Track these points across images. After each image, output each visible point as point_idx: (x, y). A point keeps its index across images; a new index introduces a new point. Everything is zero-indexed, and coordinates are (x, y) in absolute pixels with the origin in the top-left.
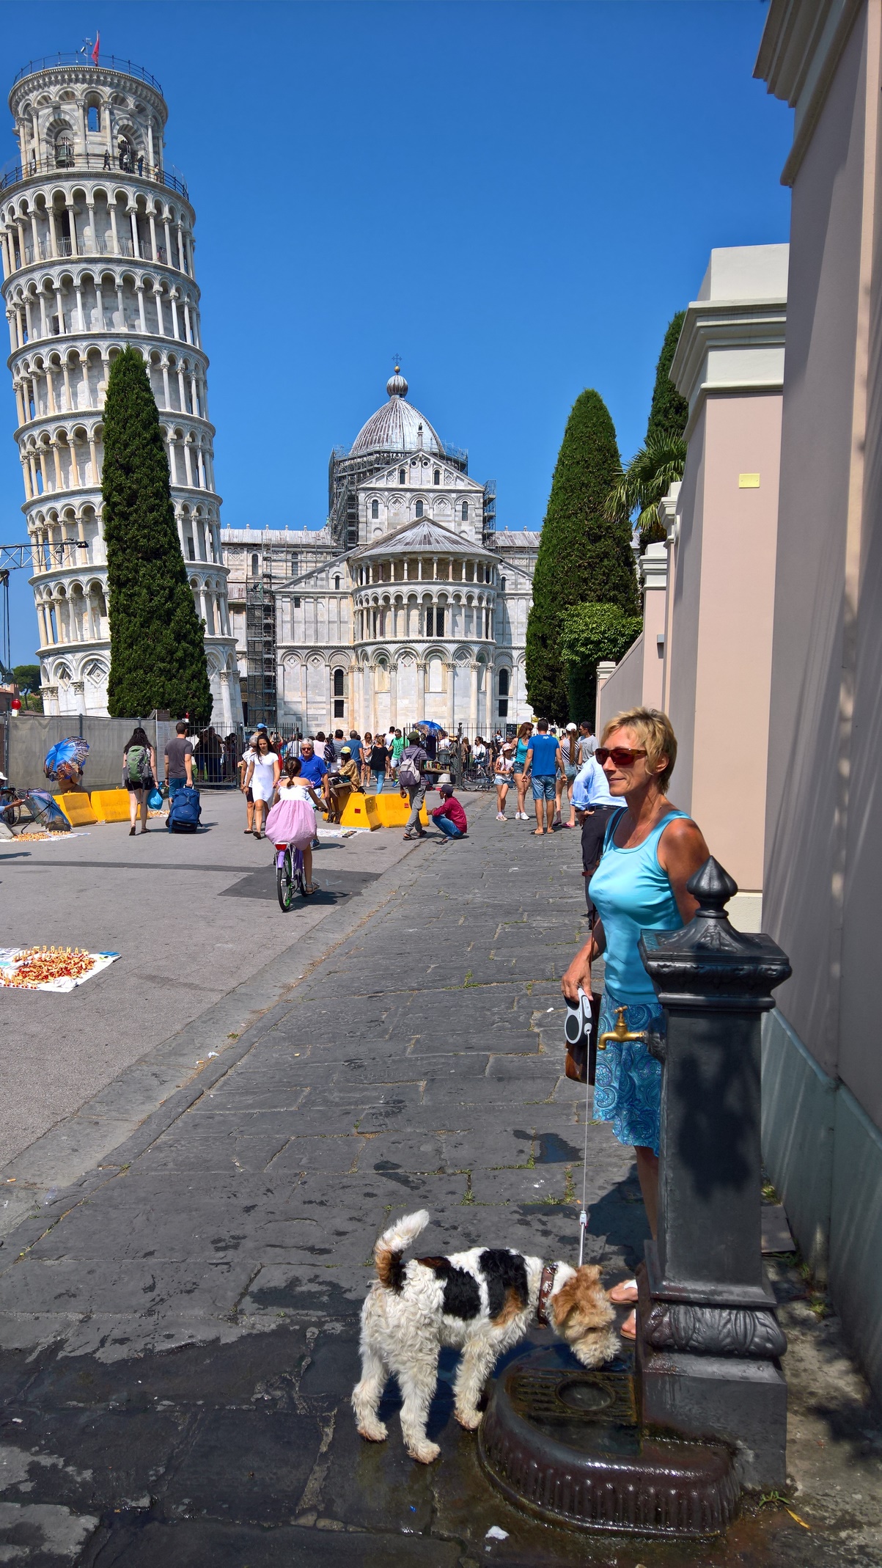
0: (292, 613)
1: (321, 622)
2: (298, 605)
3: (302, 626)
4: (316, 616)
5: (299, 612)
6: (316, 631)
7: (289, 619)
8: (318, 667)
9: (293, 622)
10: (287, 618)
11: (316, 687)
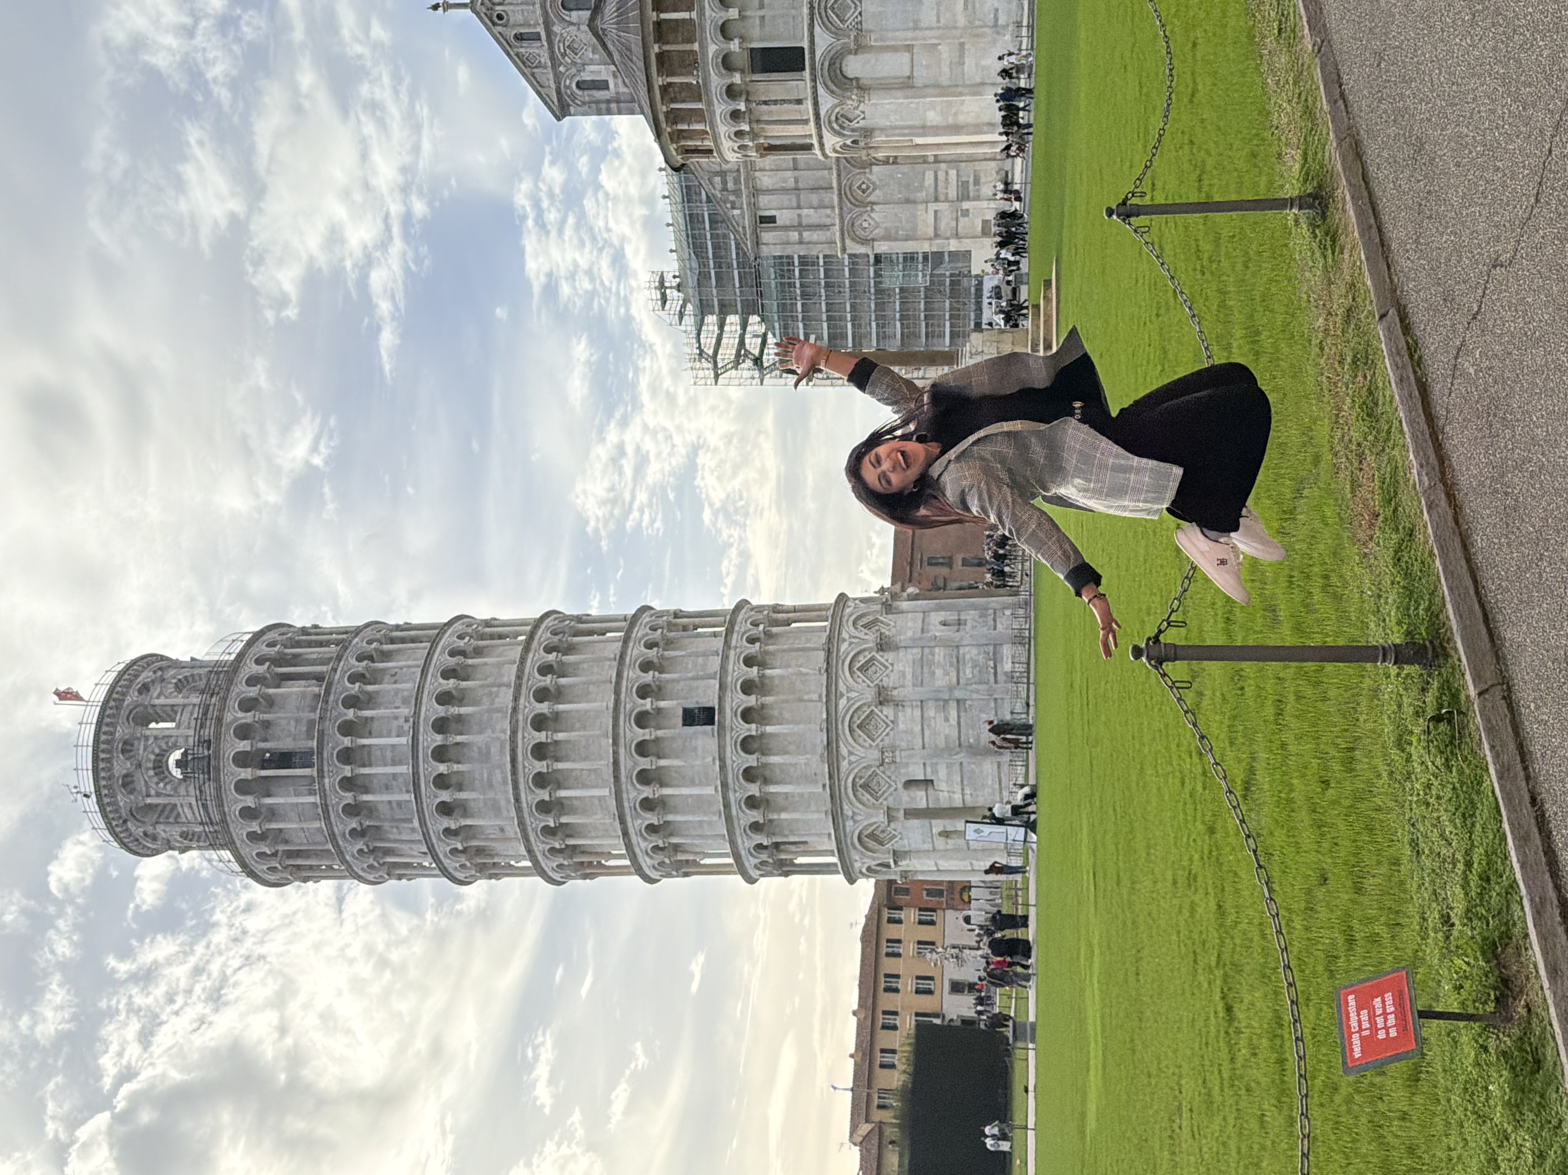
0: (786, 228)
1: (796, 181)
2: (772, 219)
3: (805, 212)
4: (784, 190)
5: (784, 217)
6: (814, 189)
7: (796, 234)
8: (874, 183)
9: (800, 227)
10: (794, 236)
11: (907, 186)
